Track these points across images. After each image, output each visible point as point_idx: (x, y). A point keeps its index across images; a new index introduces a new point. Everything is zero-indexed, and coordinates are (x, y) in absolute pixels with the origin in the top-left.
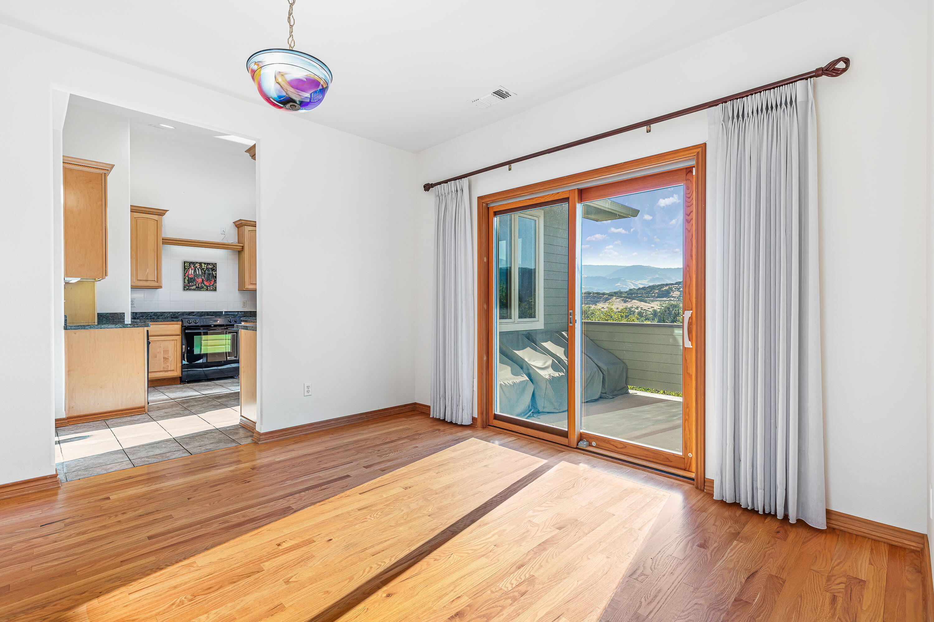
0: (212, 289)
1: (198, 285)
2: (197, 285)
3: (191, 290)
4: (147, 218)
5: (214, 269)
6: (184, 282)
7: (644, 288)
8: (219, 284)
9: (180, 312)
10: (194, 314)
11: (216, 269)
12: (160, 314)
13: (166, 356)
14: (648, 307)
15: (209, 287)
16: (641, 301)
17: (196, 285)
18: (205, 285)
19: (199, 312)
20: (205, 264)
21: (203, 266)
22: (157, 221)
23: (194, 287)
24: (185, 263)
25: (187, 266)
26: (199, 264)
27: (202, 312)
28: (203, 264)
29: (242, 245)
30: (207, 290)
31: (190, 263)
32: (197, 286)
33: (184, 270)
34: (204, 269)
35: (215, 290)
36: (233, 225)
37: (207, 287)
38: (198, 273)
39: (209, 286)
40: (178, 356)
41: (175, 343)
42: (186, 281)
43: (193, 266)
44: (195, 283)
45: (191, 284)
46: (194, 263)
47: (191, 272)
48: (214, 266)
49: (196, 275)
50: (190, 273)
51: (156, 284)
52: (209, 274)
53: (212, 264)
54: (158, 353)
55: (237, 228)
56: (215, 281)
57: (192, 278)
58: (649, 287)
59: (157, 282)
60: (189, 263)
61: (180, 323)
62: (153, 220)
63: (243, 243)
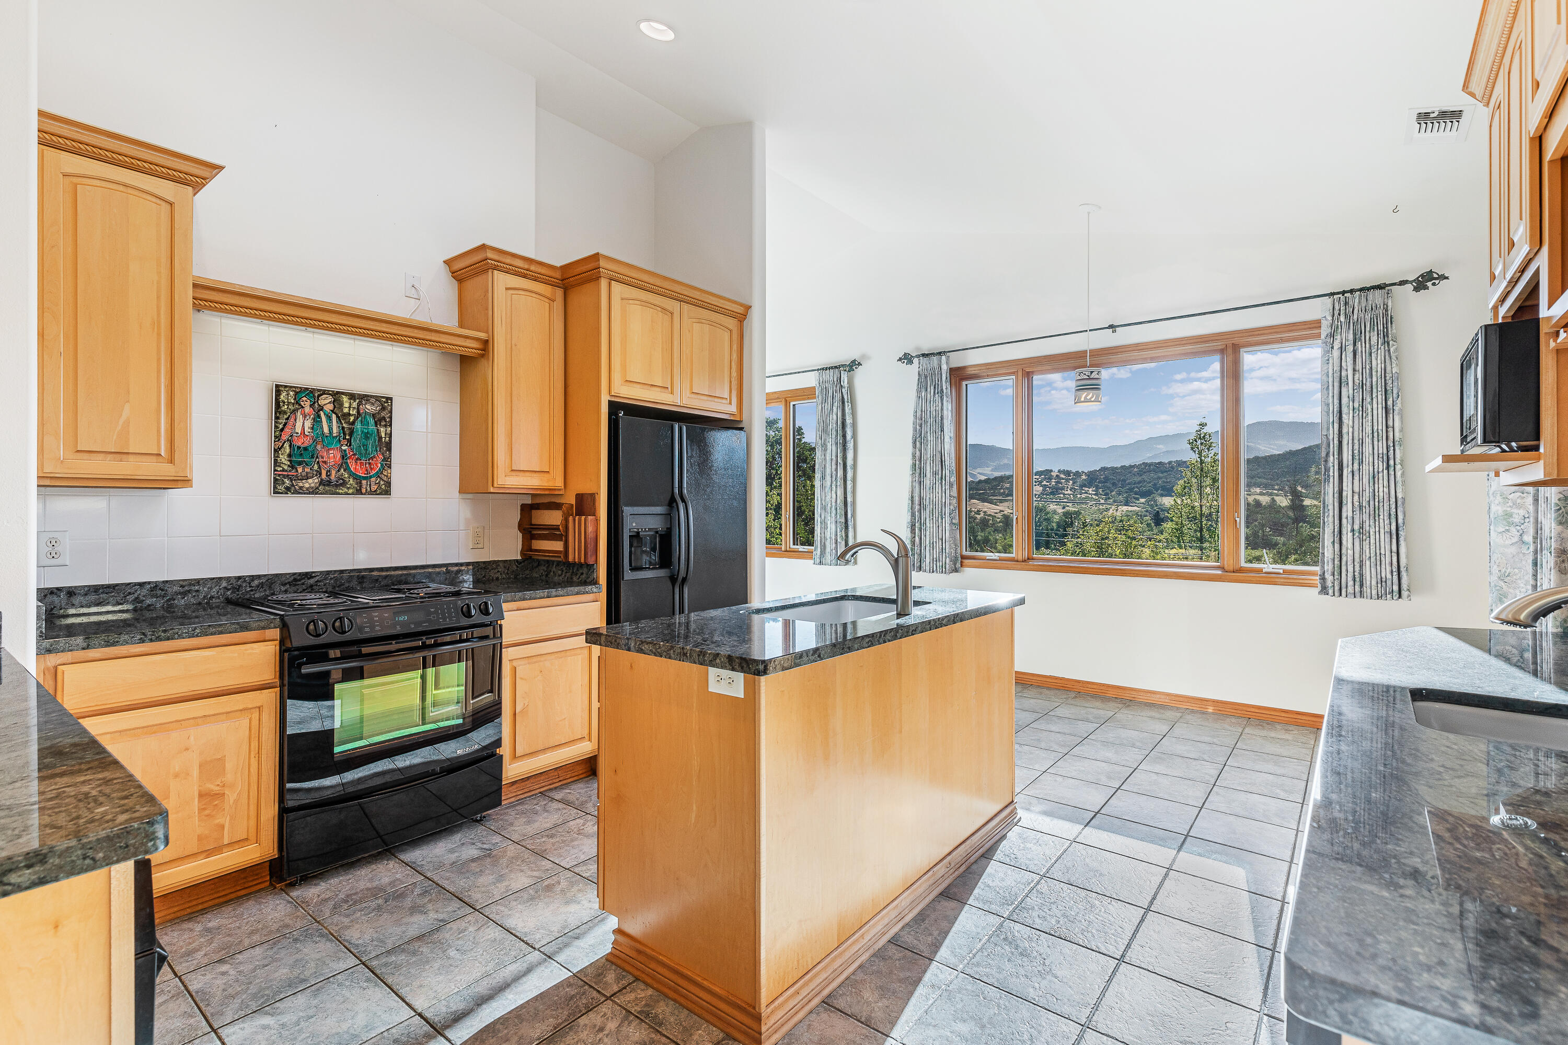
0: (374, 487)
1: (328, 473)
2: (324, 473)
3: (300, 492)
4: (125, 185)
5: (384, 418)
6: (276, 461)
7: (987, 481)
8: (397, 474)
9: (259, 577)
10: (312, 581)
11: (391, 417)
12: (176, 588)
13: (213, 787)
14: (996, 511)
15: (364, 482)
16: (984, 500)
17: (320, 474)
18: (352, 475)
19: (328, 572)
20: (352, 396)
21: (346, 405)
22: (171, 204)
23: (313, 482)
24: (278, 389)
25: (289, 403)
26: (330, 399)
27: (342, 572)
28: (345, 399)
29: (482, 335)
30: (359, 492)
31: (300, 392)
32: (324, 476)
33: (277, 418)
34: (349, 414)
35: (387, 492)
36: (444, 275)
37: (358, 479)
38: (326, 430)
39: (365, 478)
40: (264, 778)
41: (255, 723)
42: (284, 459)
43: (308, 403)
44: (316, 467)
45: (300, 470)
46: (314, 394)
47: (302, 424)
48: (383, 408)
49: (319, 438)
50: (298, 429)
51: (166, 470)
52: (367, 436)
53: (378, 398)
54: (176, 776)
55: (455, 283)
56: (387, 462)
57: (306, 449)
58: (996, 478)
59: (171, 461)
60: (296, 393)
61: (275, 633)
62: (154, 199)
63: (489, 328)
